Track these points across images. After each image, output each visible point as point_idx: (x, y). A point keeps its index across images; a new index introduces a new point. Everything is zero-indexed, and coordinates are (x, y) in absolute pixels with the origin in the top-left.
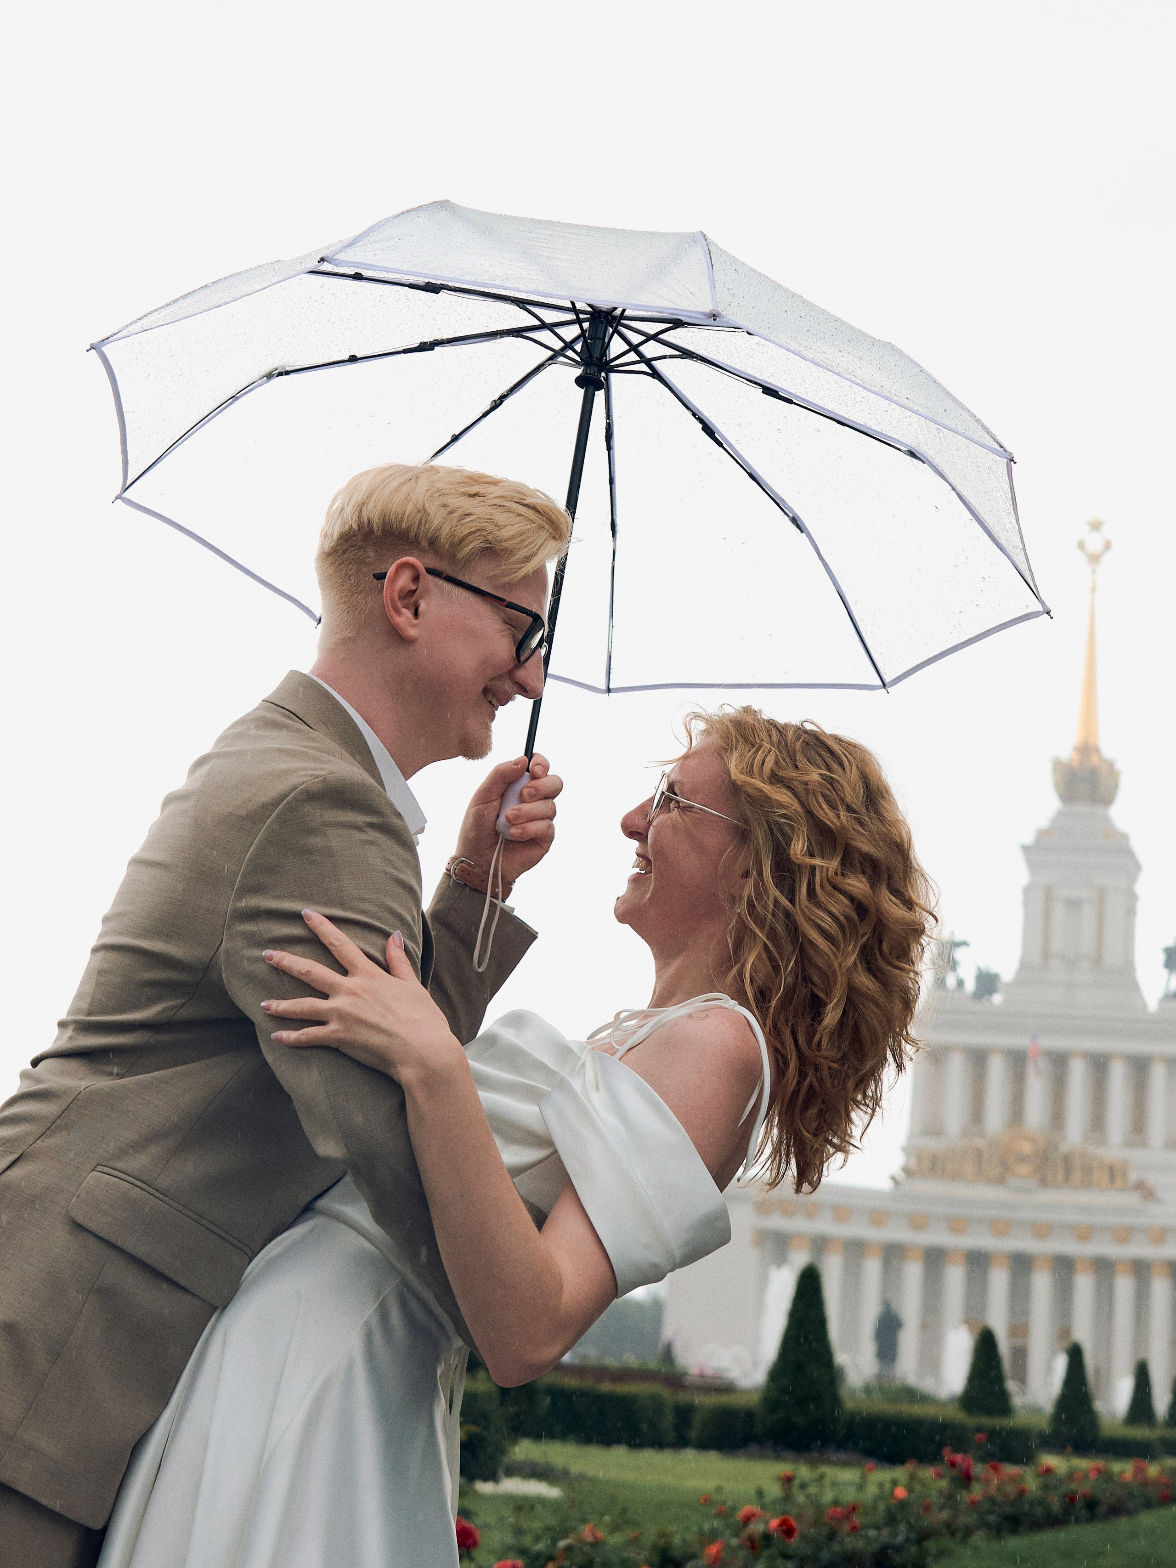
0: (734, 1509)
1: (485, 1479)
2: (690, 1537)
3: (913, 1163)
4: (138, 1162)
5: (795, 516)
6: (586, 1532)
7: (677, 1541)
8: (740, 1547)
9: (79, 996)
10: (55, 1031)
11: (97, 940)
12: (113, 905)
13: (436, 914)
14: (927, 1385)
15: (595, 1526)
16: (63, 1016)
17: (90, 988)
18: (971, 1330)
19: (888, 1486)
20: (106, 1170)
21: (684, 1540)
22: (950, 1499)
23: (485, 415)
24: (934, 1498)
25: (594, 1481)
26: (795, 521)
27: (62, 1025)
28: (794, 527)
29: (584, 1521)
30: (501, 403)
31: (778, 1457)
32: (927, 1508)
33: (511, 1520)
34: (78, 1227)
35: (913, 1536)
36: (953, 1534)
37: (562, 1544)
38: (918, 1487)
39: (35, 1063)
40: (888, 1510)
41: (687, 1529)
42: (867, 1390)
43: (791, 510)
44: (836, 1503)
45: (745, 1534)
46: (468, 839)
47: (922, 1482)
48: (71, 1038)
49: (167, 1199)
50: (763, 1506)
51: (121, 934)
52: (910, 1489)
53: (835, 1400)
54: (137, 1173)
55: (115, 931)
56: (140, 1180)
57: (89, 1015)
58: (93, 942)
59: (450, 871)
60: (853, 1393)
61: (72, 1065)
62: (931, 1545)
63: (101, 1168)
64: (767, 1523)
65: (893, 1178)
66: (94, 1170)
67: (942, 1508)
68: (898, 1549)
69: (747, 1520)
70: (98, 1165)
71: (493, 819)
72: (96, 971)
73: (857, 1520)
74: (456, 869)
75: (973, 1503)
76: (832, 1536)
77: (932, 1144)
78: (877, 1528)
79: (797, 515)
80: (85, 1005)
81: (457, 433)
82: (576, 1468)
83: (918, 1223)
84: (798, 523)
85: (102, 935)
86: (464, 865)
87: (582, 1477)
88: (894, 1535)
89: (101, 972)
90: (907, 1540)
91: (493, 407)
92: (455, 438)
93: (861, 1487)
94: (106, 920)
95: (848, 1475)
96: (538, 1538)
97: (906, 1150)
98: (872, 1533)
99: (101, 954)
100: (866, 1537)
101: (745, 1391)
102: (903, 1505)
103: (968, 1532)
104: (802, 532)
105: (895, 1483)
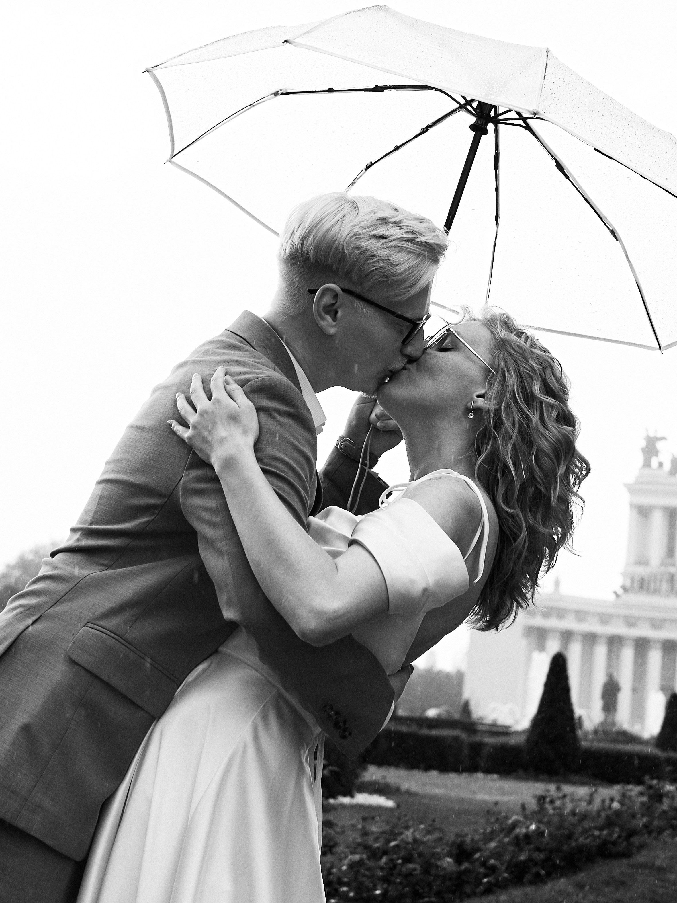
0: (507, 818)
1: (345, 795)
2: (477, 837)
3: (628, 584)
4: (113, 623)
5: (613, 229)
6: (409, 835)
7: (468, 840)
8: (510, 843)
9: (86, 511)
10: (68, 533)
11: (102, 475)
12: (113, 454)
13: (327, 473)
14: (635, 729)
15: (414, 831)
16: (74, 524)
17: (93, 508)
18: (664, 694)
19: (607, 803)
20: (92, 625)
21: (473, 840)
22: (647, 809)
23: (416, 136)
24: (637, 807)
25: (415, 795)
26: (613, 232)
27: (74, 530)
28: (612, 237)
29: (407, 828)
30: (427, 130)
31: (536, 779)
32: (634, 816)
33: (360, 826)
34: (73, 662)
35: (624, 834)
36: (650, 833)
37: (393, 844)
38: (627, 801)
39: (53, 555)
40: (608, 817)
41: (476, 831)
42: (596, 732)
43: (611, 225)
44: (573, 813)
45: (512, 836)
46: (351, 425)
47: (630, 797)
48: (78, 540)
49: (132, 648)
50: (526, 817)
51: (117, 472)
52: (621, 803)
53: (575, 739)
54: (113, 629)
55: (113, 470)
56: (116, 634)
57: (91, 524)
58: (98, 477)
59: (338, 445)
60: (586, 734)
61: (77, 558)
62: (636, 840)
63: (90, 625)
64: (528, 827)
65: (615, 593)
66: (85, 626)
67: (643, 815)
68: (614, 843)
69: (514, 826)
70: (88, 622)
71: (368, 415)
72: (98, 497)
73: (587, 824)
74: (342, 444)
75: (664, 812)
76: (570, 836)
77: (641, 571)
78: (601, 829)
79: (615, 229)
80: (89, 519)
81: (398, 145)
82: (405, 786)
83: (630, 622)
84: (616, 234)
85: (106, 472)
86: (347, 443)
87: (408, 792)
88: (610, 834)
89: (101, 497)
90: (619, 837)
91: (422, 132)
92: (397, 148)
93: (590, 802)
94: (108, 463)
95: (583, 791)
96: (376, 839)
97: (624, 574)
98: (597, 833)
99: (102, 486)
100: (593, 835)
101: (516, 733)
102: (618, 813)
103: (660, 831)
104: (617, 240)
105: (612, 800)
